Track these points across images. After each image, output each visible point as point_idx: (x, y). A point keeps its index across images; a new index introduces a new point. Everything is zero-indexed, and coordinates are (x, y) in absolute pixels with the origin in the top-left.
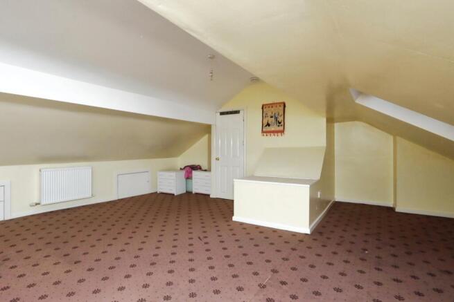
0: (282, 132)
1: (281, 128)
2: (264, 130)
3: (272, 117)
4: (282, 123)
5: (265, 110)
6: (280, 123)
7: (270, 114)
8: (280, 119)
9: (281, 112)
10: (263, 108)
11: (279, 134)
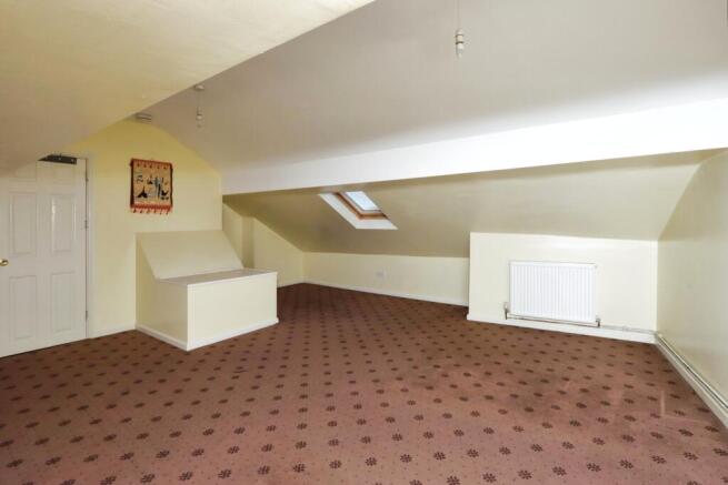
0: (168, 208)
1: (167, 203)
2: (137, 202)
3: (151, 183)
4: (168, 195)
5: (137, 169)
6: (164, 194)
7: (146, 177)
8: (166, 188)
9: (167, 179)
10: (132, 164)
11: (164, 212)
